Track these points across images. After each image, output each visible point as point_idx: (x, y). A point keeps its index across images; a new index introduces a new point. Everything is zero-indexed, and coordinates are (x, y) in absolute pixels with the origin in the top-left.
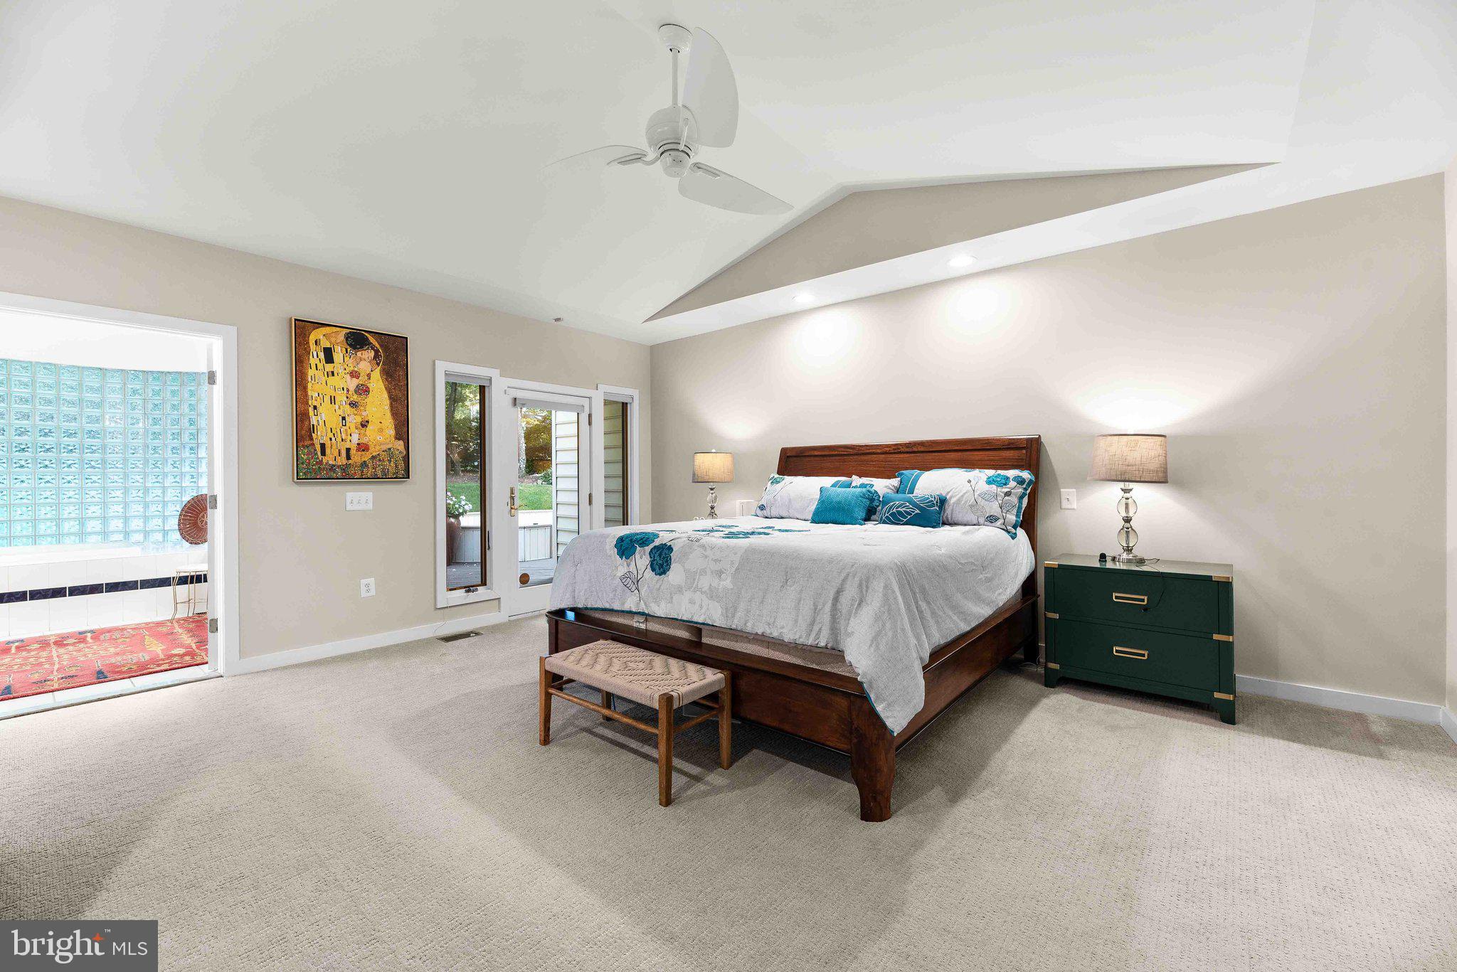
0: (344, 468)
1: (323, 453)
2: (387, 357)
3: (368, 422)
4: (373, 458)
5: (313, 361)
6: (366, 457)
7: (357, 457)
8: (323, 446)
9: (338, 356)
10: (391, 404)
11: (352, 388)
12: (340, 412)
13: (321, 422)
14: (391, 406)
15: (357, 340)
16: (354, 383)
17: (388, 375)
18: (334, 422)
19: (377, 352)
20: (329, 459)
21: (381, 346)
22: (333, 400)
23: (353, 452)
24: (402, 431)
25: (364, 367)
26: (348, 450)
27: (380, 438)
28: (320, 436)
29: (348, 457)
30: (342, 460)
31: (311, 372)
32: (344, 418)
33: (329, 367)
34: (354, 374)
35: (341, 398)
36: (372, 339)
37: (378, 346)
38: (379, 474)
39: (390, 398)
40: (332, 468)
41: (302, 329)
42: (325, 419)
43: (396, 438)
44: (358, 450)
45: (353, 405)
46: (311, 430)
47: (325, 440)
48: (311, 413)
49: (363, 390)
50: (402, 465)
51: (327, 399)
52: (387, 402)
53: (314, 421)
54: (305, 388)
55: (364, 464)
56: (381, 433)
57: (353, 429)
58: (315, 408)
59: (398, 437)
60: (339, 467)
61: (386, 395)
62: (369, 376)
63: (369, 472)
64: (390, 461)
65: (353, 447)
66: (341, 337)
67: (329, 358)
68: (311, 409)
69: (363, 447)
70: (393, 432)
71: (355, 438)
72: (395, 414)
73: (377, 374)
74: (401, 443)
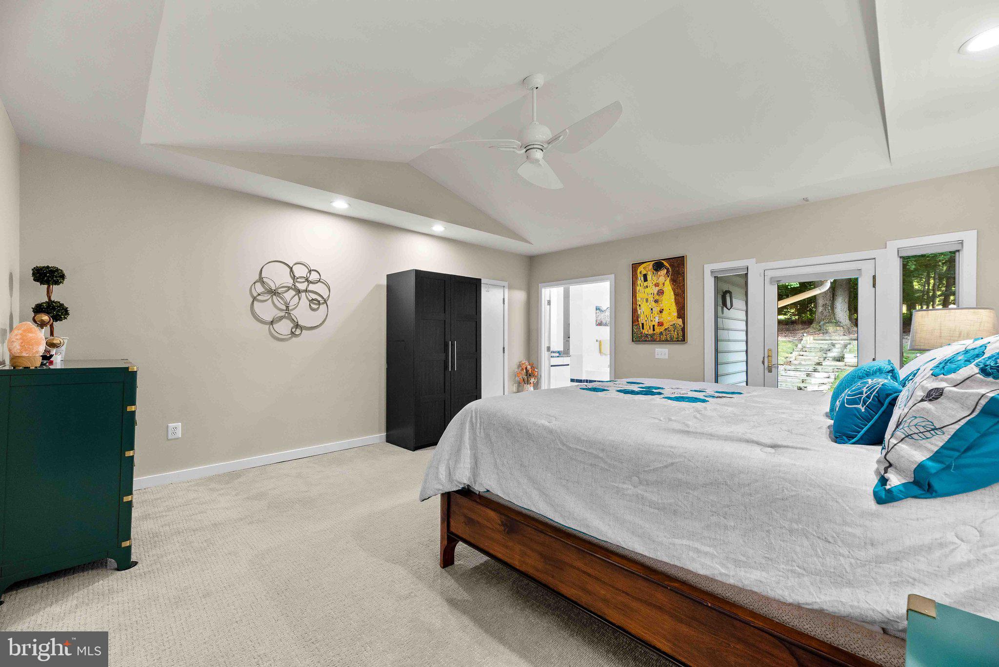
0: (652, 336)
1: (643, 328)
2: (673, 271)
3: (663, 310)
4: (666, 329)
5: (639, 282)
6: (662, 329)
7: (658, 330)
8: (643, 324)
9: (649, 278)
10: (675, 298)
11: (655, 293)
12: (650, 306)
13: (642, 313)
14: (675, 299)
15: (658, 266)
16: (657, 288)
17: (674, 281)
18: (648, 312)
19: (668, 269)
20: (645, 331)
21: (670, 265)
22: (647, 300)
23: (656, 327)
24: (681, 312)
25: (662, 279)
26: (654, 326)
27: (669, 318)
28: (642, 320)
29: (654, 330)
30: (651, 332)
31: (638, 288)
32: (652, 309)
33: (646, 284)
34: (657, 285)
35: (651, 299)
36: (665, 263)
37: (668, 266)
38: (669, 339)
39: (675, 294)
40: (647, 336)
41: (635, 267)
42: (644, 310)
43: (678, 318)
44: (658, 325)
45: (656, 301)
46: (638, 317)
47: (644, 322)
48: (638, 309)
49: (661, 292)
50: (681, 333)
51: (645, 300)
52: (673, 297)
53: (639, 313)
54: (636, 296)
55: (661, 333)
56: (670, 316)
57: (656, 314)
58: (640, 305)
59: (679, 317)
60: (649, 335)
61: (672, 293)
62: (664, 284)
63: (663, 337)
64: (674, 331)
65: (656, 325)
66: (651, 267)
67: (646, 280)
68: (638, 306)
69: (661, 324)
70: (676, 314)
71: (657, 320)
72: (677, 303)
73: (668, 282)
74: (681, 320)
